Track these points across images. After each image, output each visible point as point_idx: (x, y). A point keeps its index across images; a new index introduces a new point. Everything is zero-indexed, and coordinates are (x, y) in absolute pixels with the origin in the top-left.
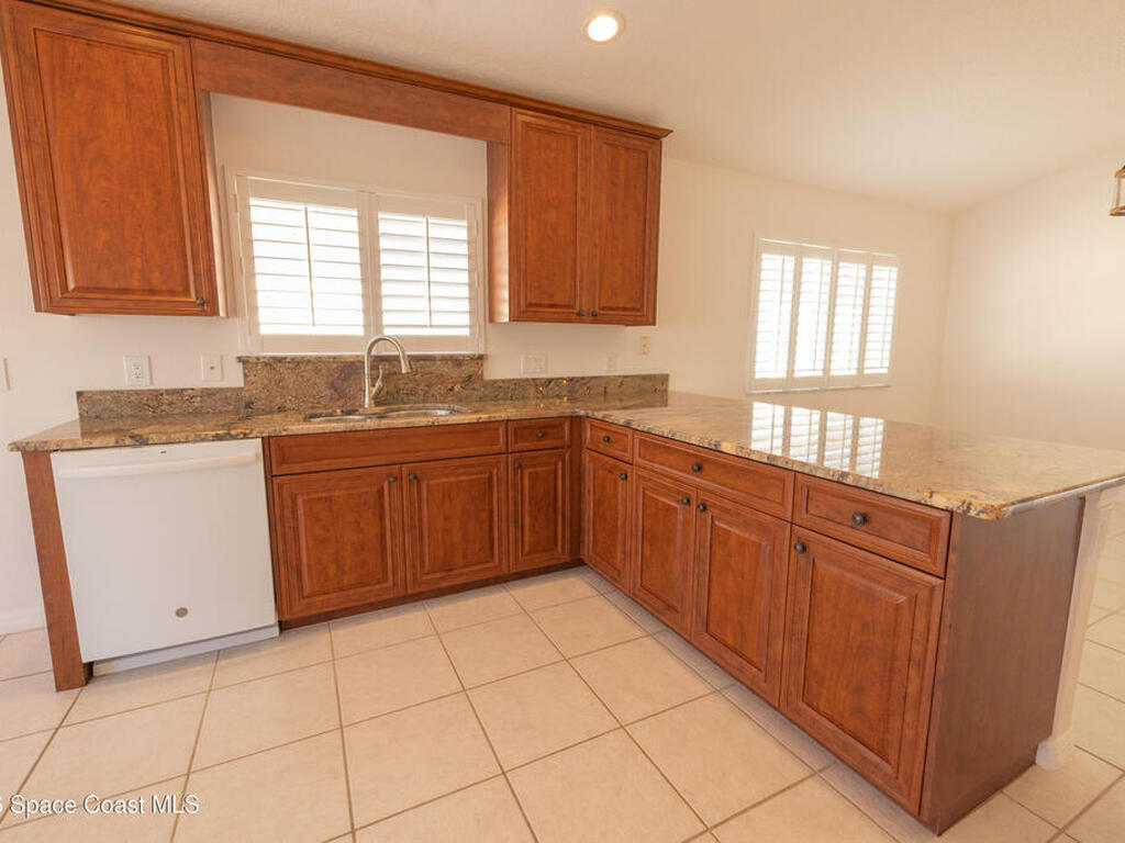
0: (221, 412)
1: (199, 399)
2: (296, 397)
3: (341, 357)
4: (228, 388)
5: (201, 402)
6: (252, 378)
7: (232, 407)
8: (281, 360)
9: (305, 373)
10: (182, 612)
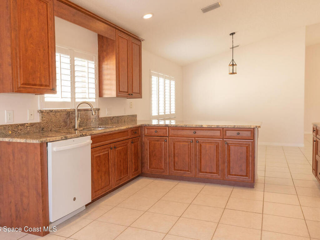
0: (35, 132)
1: (29, 127)
2: (55, 126)
3: (67, 110)
4: (37, 123)
5: (29, 129)
6: (44, 119)
7: (38, 130)
8: (51, 111)
9: (57, 116)
10: (75, 199)
